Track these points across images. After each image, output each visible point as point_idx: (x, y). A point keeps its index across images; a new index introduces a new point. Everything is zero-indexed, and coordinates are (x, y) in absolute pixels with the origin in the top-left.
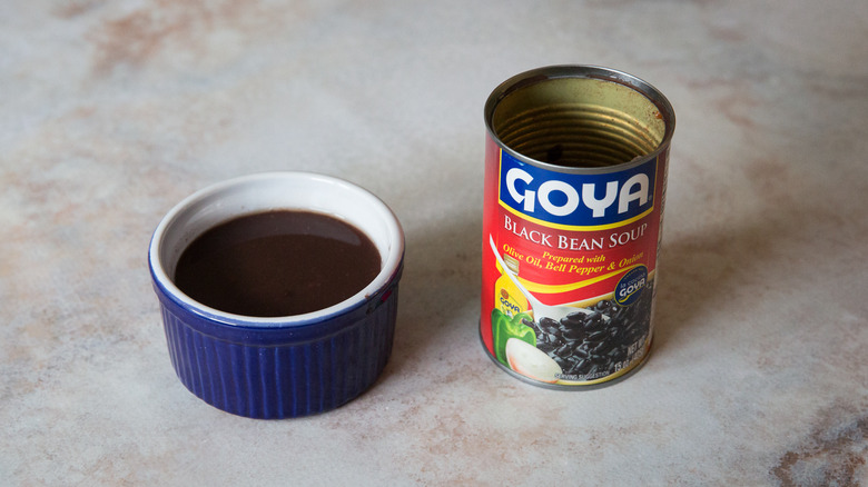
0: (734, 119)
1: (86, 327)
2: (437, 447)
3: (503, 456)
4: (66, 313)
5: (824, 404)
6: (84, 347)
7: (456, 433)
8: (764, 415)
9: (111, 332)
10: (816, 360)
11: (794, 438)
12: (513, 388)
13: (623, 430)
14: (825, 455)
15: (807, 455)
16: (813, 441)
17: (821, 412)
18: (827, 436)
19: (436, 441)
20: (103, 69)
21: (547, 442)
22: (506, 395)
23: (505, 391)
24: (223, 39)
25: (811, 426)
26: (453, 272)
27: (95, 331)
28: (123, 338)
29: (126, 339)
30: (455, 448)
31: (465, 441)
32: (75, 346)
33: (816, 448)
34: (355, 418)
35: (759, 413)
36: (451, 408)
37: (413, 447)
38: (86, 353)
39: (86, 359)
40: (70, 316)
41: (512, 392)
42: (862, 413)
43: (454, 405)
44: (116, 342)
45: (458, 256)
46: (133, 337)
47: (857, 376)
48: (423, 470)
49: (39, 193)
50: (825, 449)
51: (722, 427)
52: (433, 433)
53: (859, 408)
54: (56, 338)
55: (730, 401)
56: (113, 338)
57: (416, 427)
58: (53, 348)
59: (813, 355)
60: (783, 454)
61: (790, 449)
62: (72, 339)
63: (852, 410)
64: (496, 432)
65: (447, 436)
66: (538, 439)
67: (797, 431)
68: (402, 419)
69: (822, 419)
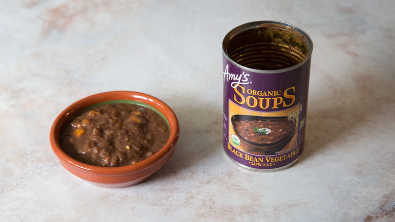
0: (349, 53)
1: (38, 159)
2: (202, 214)
3: (233, 218)
4: (29, 152)
5: (386, 193)
6: (37, 168)
7: (211, 208)
8: (357, 198)
9: (50, 161)
10: (383, 171)
11: (371, 209)
12: (238, 186)
13: (290, 206)
14: (385, 217)
15: (377, 217)
16: (381, 210)
17: (385, 196)
18: (387, 208)
19: (201, 212)
20: (46, 33)
21: (254, 211)
22: (235, 189)
23: (234, 187)
24: (103, 17)
25: (379, 203)
26: (211, 131)
27: (43, 161)
29: (57, 164)
30: (210, 215)
31: (215, 211)
32: (33, 168)
33: (382, 214)
35: (355, 197)
36: (209, 196)
37: (190, 214)
38: (38, 171)
39: (39, 174)
40: (31, 153)
41: (238, 188)
44: (52, 166)
49: (15, 94)
50: (386, 214)
51: (337, 204)
52: (200, 208)
54: (24, 164)
55: (341, 191)
56: (51, 164)
57: (192, 205)
58: (23, 169)
59: (382, 169)
60: (366, 216)
61: (369, 214)
62: (32, 164)
64: (230, 207)
65: (207, 209)
66: (249, 210)
67: (373, 205)
68: (186, 201)
69: (385, 200)
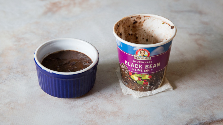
0: (198, 44)
1: (17, 72)
2: (89, 112)
3: (104, 117)
4: (14, 68)
5: (192, 117)
6: (15, 76)
7: (95, 110)
9: (23, 74)
10: (195, 106)
13: (138, 116)
17: (191, 119)
19: (89, 111)
20: (45, 13)
21: (117, 115)
22: (111, 102)
23: (111, 101)
24: (77, 10)
25: (187, 122)
26: (110, 71)
27: (19, 73)
28: (25, 75)
29: (25, 76)
30: (93, 113)
31: (96, 112)
32: (13, 76)
34: (72, 102)
35: (174, 117)
36: (96, 103)
38: (15, 78)
39: (14, 79)
40: (15, 69)
41: (113, 102)
42: (202, 121)
43: (97, 103)
44: (23, 76)
45: (113, 68)
46: (27, 75)
47: (204, 112)
48: (83, 117)
49: (19, 40)
51: (163, 119)
52: (89, 109)
53: (201, 120)
54: (9, 73)
55: (168, 113)
56: (22, 75)
57: (86, 107)
58: (8, 75)
59: (194, 105)
62: (13, 74)
63: (199, 120)
64: (105, 111)
65: (93, 110)
66: (115, 114)
67: (182, 123)
68: (83, 104)
69: (190, 121)
